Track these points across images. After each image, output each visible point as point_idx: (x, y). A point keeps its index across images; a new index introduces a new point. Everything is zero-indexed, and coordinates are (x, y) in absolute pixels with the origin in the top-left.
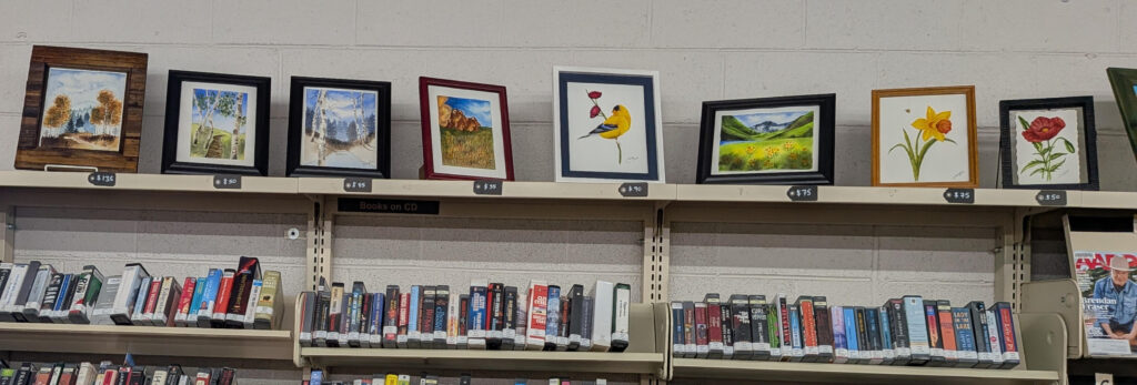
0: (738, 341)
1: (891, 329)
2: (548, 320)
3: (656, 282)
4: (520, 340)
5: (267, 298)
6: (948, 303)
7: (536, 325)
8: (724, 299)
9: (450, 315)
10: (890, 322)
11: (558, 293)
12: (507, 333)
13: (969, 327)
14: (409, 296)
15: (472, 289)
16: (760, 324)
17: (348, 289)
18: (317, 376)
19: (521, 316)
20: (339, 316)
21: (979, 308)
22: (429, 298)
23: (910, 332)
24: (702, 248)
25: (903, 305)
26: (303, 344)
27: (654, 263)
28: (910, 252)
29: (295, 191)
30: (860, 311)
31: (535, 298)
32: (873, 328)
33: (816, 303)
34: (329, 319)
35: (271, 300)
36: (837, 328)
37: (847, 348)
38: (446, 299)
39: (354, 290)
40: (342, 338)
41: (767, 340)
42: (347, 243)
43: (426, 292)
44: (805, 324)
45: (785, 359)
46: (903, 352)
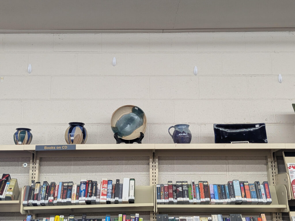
0: (178, 197)
1: (229, 192)
2: (108, 193)
3: (154, 178)
4: (98, 200)
5: (11, 189)
6: (247, 182)
7: (103, 195)
8: (174, 183)
9: (73, 193)
10: (229, 189)
11: (112, 182)
12: (93, 198)
13: (255, 190)
14: (58, 186)
15: (81, 182)
16: (186, 191)
17: (42, 184)
18: (29, 217)
19: (98, 191)
20: (37, 194)
21: (258, 184)
22: (65, 186)
23: (235, 193)
24: (170, 166)
25: (232, 183)
26: (24, 205)
27: (153, 171)
28: (238, 165)
29: (23, 149)
30: (219, 186)
31: (103, 185)
32: (223, 192)
33: (204, 183)
34: (34, 195)
35: (12, 189)
36: (212, 192)
37: (215, 199)
38: (72, 186)
39: (43, 184)
40: (38, 202)
41: (188, 197)
42: (45, 168)
43: (64, 184)
44: (201, 191)
45: (195, 204)
46: (233, 200)
